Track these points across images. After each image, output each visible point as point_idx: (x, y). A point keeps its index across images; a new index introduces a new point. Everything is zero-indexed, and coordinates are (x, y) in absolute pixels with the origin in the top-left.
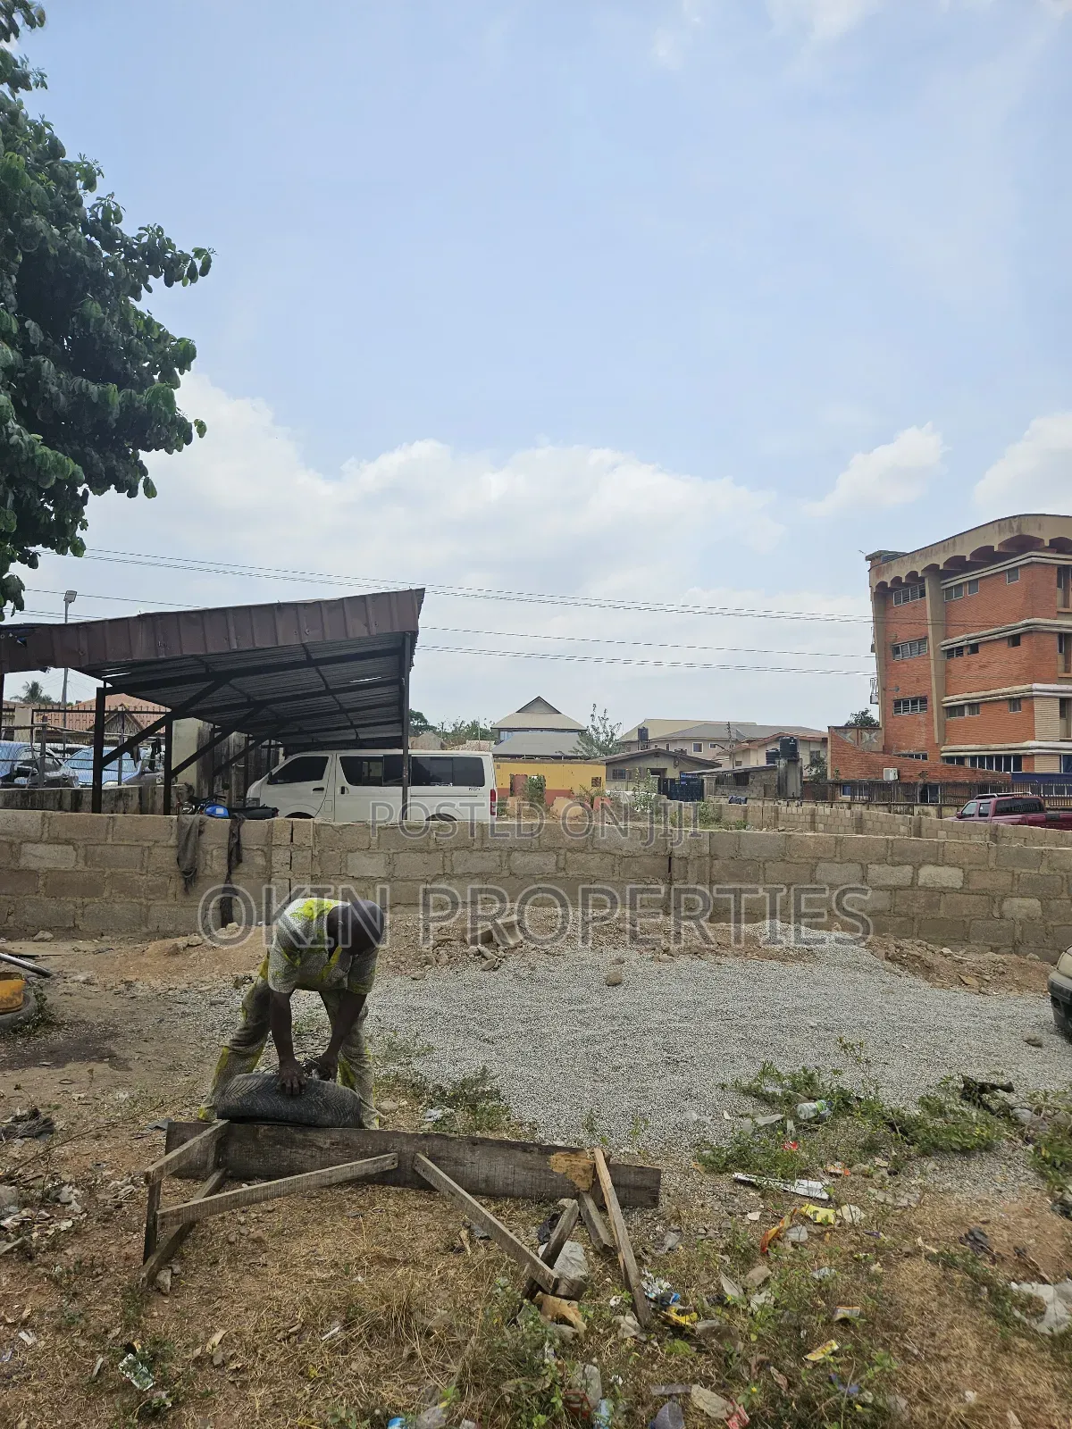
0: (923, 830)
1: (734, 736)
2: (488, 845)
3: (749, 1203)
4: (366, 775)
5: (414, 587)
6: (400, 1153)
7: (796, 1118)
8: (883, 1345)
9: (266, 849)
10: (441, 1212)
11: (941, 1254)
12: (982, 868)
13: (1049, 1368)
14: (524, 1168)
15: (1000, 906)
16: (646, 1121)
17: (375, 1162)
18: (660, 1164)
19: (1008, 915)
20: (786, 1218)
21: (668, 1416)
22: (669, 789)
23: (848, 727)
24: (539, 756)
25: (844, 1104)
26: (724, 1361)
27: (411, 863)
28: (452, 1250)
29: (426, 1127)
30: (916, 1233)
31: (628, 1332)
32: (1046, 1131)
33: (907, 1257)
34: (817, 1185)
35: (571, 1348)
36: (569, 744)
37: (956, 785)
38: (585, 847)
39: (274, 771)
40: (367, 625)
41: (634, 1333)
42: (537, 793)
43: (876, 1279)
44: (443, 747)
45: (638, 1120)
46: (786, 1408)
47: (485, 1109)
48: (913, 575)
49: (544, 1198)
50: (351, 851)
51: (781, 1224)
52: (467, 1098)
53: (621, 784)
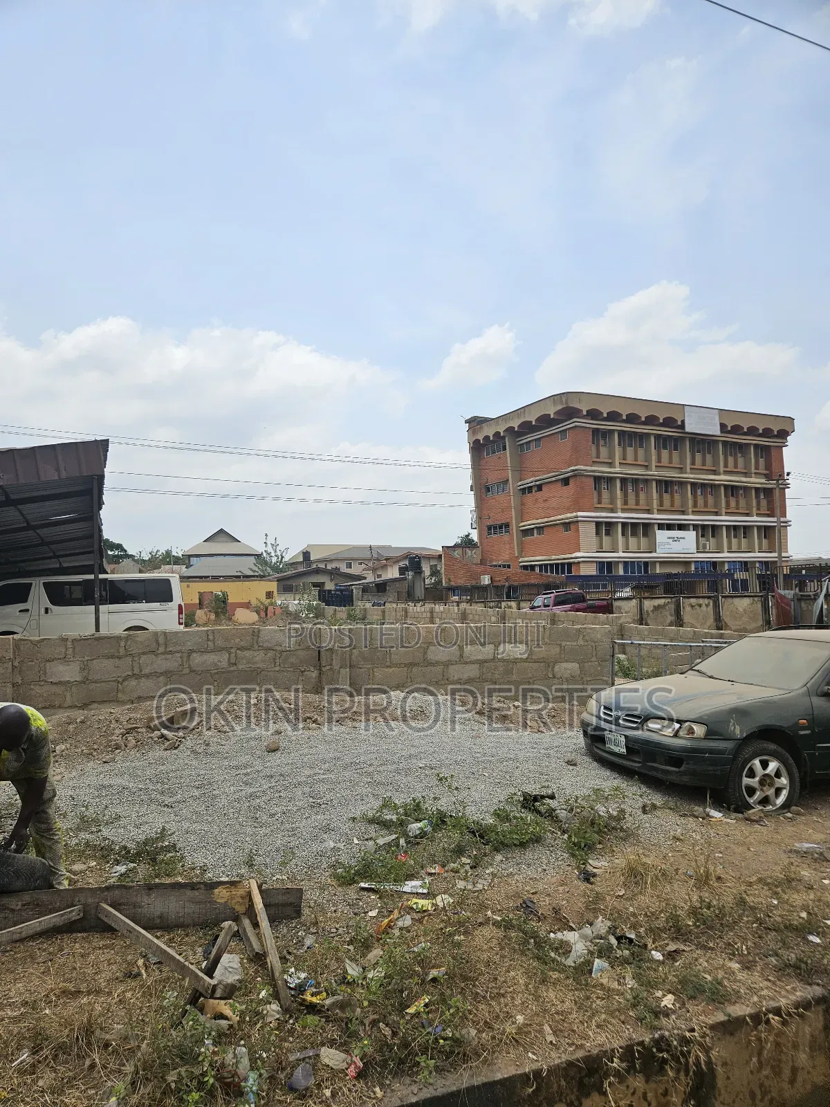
0: (506, 618)
1: (375, 556)
2: (171, 649)
3: (370, 904)
4: (68, 596)
5: (99, 438)
6: (85, 905)
7: (405, 834)
8: (460, 993)
10: (122, 948)
11: (503, 920)
13: (572, 990)
14: (193, 903)
15: (553, 670)
16: (293, 853)
17: (62, 915)
18: (305, 885)
19: (558, 676)
20: (396, 911)
21: (301, 1075)
22: (327, 598)
23: (456, 546)
24: (223, 577)
25: (440, 821)
27: (104, 668)
28: (129, 977)
29: (112, 880)
30: (487, 908)
31: (273, 1016)
32: (576, 823)
33: (480, 926)
34: (419, 883)
35: (223, 1038)
36: (247, 566)
37: (529, 586)
38: (251, 646)
40: (58, 470)
41: (278, 1016)
42: (221, 607)
43: (458, 945)
44: (141, 572)
45: (290, 852)
46: (390, 1052)
47: (163, 860)
48: (497, 434)
49: (208, 924)
50: (49, 661)
51: (392, 916)
52: (148, 853)
53: (289, 596)
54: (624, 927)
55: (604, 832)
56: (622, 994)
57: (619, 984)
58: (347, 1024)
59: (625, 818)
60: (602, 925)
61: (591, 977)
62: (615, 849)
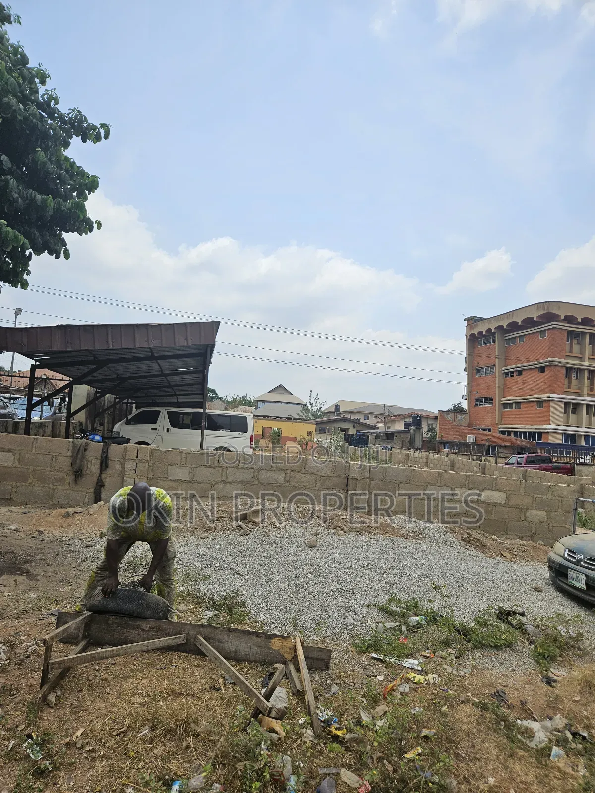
0: (487, 470)
1: (387, 413)
3: (379, 670)
4: (181, 422)
5: (214, 320)
6: (188, 635)
7: (407, 624)
8: (446, 751)
9: (122, 461)
11: (480, 702)
12: (516, 493)
13: (534, 767)
14: (257, 646)
15: (525, 515)
16: (325, 623)
17: (173, 639)
18: (332, 647)
19: (529, 520)
20: (398, 679)
21: (327, 785)
22: (350, 440)
23: (449, 411)
24: (279, 417)
25: (434, 618)
26: (359, 756)
27: (204, 474)
28: (214, 690)
29: (204, 621)
30: (468, 690)
31: (308, 738)
32: (541, 638)
33: (462, 703)
34: (415, 662)
35: (276, 746)
36: (296, 412)
37: (505, 446)
38: (301, 470)
39: (130, 417)
40: (187, 339)
41: (312, 739)
42: (277, 438)
43: (444, 714)
44: (226, 409)
45: (321, 623)
46: (391, 783)
47: (237, 612)
48: (489, 330)
49: (266, 663)
50: (170, 465)
51: (395, 683)
52: (227, 605)
53: (323, 436)
54: (578, 726)
55: (565, 649)
56: (575, 778)
57: (573, 770)
58: (360, 756)
59: (582, 640)
60: (559, 721)
61: (549, 759)
62: (572, 663)
